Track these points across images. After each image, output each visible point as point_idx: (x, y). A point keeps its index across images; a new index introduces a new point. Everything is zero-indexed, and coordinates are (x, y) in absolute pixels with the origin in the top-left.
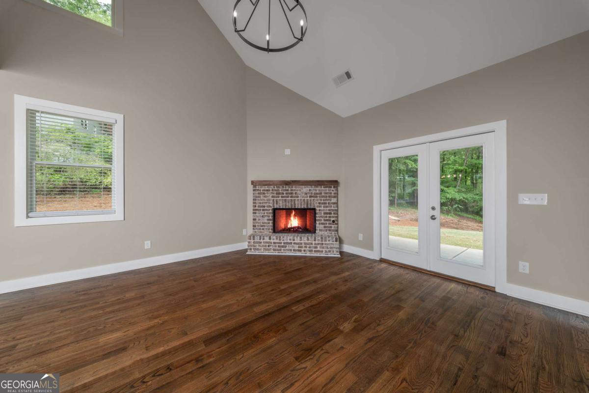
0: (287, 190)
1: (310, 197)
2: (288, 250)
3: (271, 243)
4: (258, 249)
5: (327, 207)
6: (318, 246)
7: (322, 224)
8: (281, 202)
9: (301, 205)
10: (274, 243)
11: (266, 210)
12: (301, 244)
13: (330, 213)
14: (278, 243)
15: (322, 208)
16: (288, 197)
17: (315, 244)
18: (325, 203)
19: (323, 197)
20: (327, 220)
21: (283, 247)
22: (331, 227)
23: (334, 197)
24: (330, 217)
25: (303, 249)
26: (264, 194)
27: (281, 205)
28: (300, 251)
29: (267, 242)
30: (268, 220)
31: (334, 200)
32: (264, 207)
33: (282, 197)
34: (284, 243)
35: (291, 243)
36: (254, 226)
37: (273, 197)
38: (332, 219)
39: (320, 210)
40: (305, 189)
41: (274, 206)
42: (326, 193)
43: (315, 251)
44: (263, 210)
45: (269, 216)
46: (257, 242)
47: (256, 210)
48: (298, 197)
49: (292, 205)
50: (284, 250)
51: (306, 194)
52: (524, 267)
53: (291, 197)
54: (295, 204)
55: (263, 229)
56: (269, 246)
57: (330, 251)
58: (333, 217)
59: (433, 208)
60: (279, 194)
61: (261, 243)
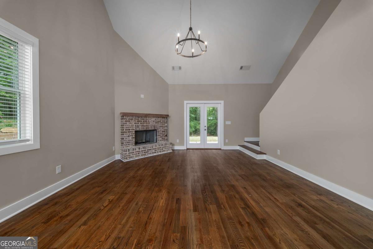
0: (144, 119)
1: (156, 123)
2: (149, 153)
3: (140, 151)
4: (132, 157)
5: (163, 128)
6: (164, 148)
7: (161, 137)
8: (140, 126)
9: (151, 127)
10: (142, 151)
11: (131, 132)
12: (156, 148)
13: (165, 131)
14: (144, 151)
15: (161, 129)
16: (144, 123)
17: (162, 147)
18: (162, 126)
19: (161, 123)
20: (163, 135)
21: (147, 152)
22: (165, 138)
23: (166, 123)
24: (164, 133)
25: (157, 151)
26: (129, 121)
27: (140, 128)
28: (155, 152)
29: (137, 152)
30: (132, 138)
31: (166, 125)
32: (130, 130)
33: (141, 123)
34: (147, 150)
35: (151, 149)
36: (122, 143)
37: (135, 123)
38: (165, 134)
39: (160, 130)
40: (153, 119)
41: (136, 129)
42: (163, 121)
43: (162, 151)
44: (129, 132)
45: (132, 136)
46: (131, 153)
47: (124, 132)
48: (149, 123)
49: (146, 128)
50: (147, 154)
51: (154, 121)
53: (146, 123)
54: (148, 127)
55: (129, 144)
56: (138, 154)
57: (168, 150)
58: (166, 133)
59: (205, 126)
60: (139, 121)
61: (133, 152)
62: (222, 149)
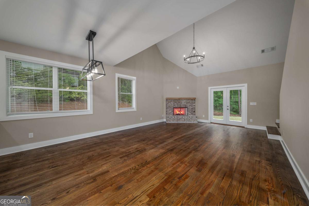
0: (178, 101)
1: (186, 103)
2: (181, 121)
3: (175, 119)
4: (170, 121)
5: (192, 107)
6: (191, 119)
7: (190, 112)
8: (176, 105)
9: (183, 106)
11: (171, 108)
12: (185, 119)
13: (193, 109)
14: (177, 119)
15: (190, 107)
16: (179, 103)
17: (190, 119)
18: (191, 105)
19: (190, 103)
20: (192, 111)
21: (179, 120)
22: (193, 113)
23: (195, 103)
24: (193, 110)
25: (185, 120)
26: (170, 102)
27: (176, 106)
28: (185, 121)
29: (173, 119)
30: (172, 111)
31: (194, 104)
32: (170, 107)
33: (177, 103)
34: (179, 119)
35: (181, 119)
36: (167, 113)
37: (173, 103)
38: (194, 111)
39: (189, 108)
40: (184, 101)
41: (174, 106)
42: (192, 102)
43: (189, 121)
44: (170, 108)
45: (172, 110)
46: (170, 119)
47: (167, 108)
48: (182, 103)
49: (180, 106)
50: (179, 121)
51: (185, 102)
52: (251, 120)
53: (180, 103)
54: (181, 106)
55: (170, 114)
56: (174, 120)
57: (194, 121)
58: (194, 110)
59: (228, 106)
60: (176, 102)
61: (171, 119)
62: (245, 127)
